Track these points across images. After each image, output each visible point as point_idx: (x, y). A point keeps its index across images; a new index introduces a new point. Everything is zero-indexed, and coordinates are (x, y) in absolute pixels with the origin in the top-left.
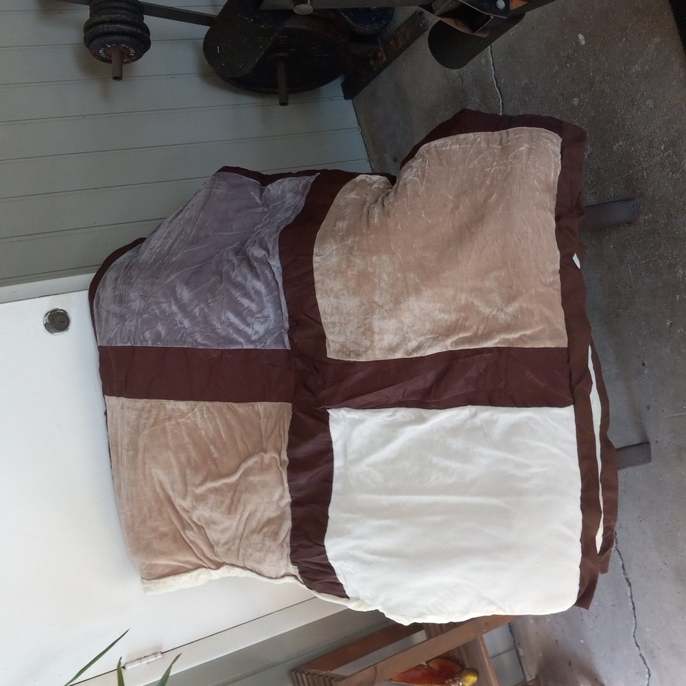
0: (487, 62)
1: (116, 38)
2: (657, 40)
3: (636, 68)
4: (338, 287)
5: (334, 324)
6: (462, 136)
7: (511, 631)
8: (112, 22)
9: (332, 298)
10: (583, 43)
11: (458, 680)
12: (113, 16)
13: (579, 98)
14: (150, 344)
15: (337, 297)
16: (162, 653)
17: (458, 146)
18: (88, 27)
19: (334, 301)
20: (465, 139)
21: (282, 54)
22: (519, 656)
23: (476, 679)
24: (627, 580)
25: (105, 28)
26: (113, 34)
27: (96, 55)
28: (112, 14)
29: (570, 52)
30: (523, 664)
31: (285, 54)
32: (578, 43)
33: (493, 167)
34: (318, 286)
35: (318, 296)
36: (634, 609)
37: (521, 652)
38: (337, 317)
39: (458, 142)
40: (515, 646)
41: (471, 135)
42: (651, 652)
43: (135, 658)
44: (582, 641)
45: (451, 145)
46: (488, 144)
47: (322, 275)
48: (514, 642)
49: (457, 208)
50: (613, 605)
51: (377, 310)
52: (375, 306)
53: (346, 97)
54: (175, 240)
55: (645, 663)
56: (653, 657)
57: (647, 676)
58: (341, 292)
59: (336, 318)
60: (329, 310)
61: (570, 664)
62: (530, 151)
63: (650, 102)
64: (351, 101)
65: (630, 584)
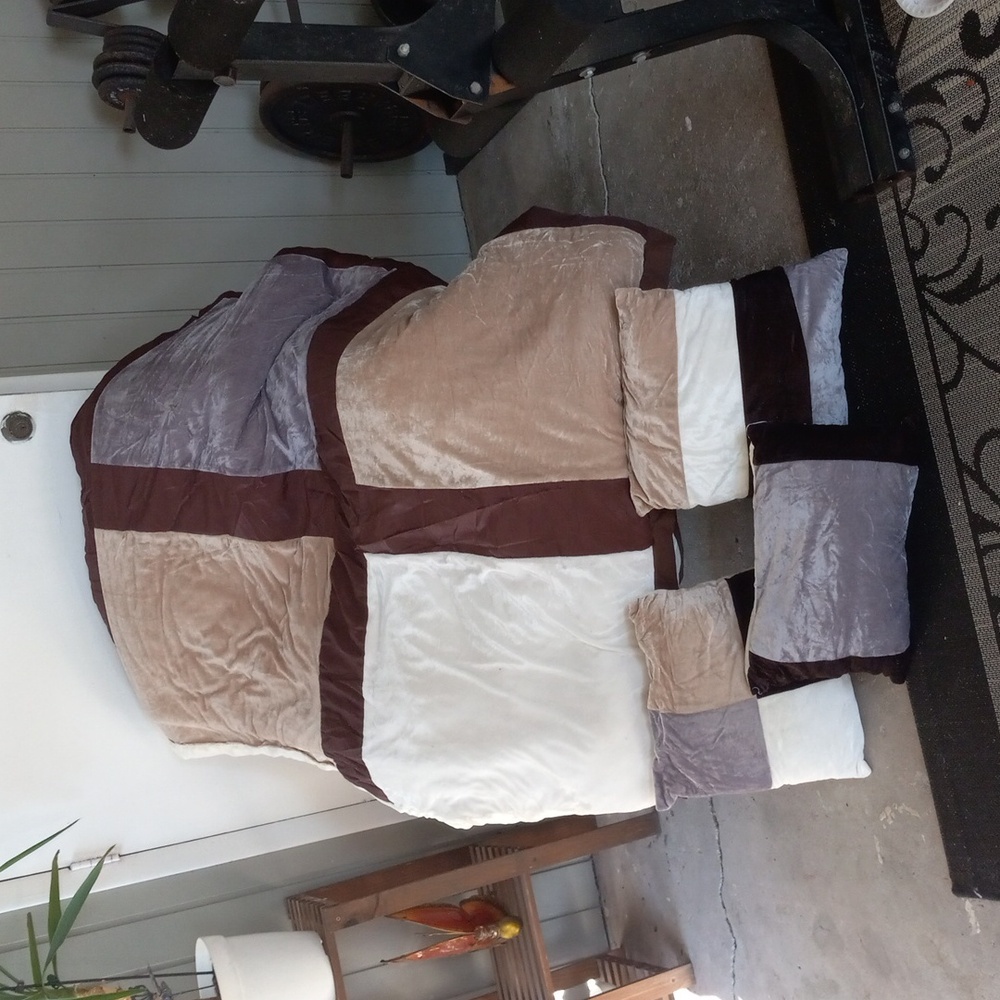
0: (594, 142)
1: (129, 80)
2: (763, 132)
3: (741, 166)
4: (362, 397)
5: (359, 442)
6: (527, 232)
7: (597, 883)
8: (125, 60)
9: (354, 410)
10: (690, 128)
11: (493, 929)
12: (127, 53)
13: (684, 198)
14: (177, 467)
15: (360, 409)
16: (120, 856)
17: (522, 242)
18: (99, 64)
19: (357, 414)
20: (529, 235)
21: (348, 113)
22: (604, 918)
23: (517, 931)
24: (715, 819)
25: (117, 67)
26: (125, 75)
27: (106, 99)
28: (125, 50)
29: (677, 138)
30: (608, 928)
31: (352, 113)
32: (685, 128)
33: (561, 263)
34: (339, 393)
35: (339, 406)
36: (721, 857)
37: (607, 912)
38: (363, 433)
39: (522, 238)
40: (601, 904)
41: (538, 231)
42: (738, 915)
43: (85, 857)
44: (669, 900)
45: (514, 242)
46: (557, 239)
47: (345, 380)
48: (600, 898)
49: (517, 309)
50: (700, 852)
51: (414, 427)
52: (411, 423)
53: (448, 172)
54: (215, 335)
55: (731, 931)
56: (740, 923)
57: (733, 947)
58: (365, 403)
59: (361, 435)
60: (351, 425)
61: (656, 930)
62: (606, 248)
63: (753, 212)
64: (454, 177)
65: (718, 826)
